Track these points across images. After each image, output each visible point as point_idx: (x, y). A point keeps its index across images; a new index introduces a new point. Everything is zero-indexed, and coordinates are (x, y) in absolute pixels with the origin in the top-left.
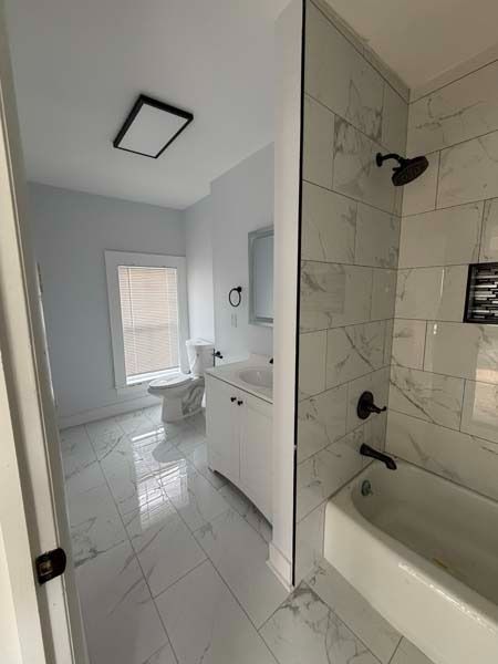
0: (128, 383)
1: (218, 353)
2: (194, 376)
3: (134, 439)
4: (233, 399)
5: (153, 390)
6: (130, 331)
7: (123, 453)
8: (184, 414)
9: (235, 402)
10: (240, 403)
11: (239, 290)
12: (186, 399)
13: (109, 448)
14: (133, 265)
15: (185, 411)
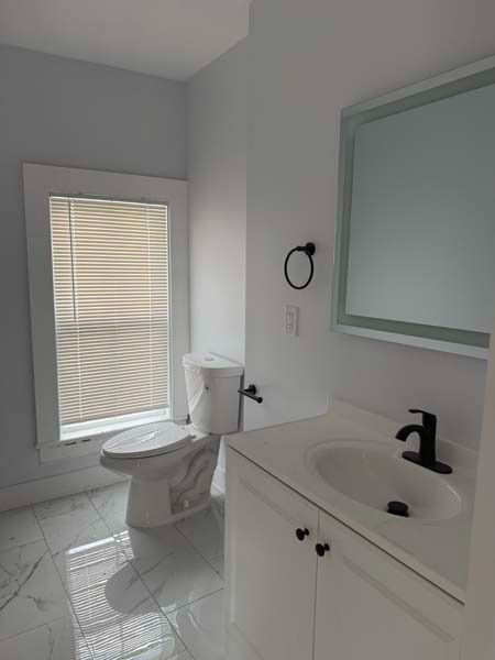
0: (64, 437)
1: (252, 390)
2: (196, 431)
3: (72, 551)
4: (301, 534)
5: (112, 460)
6: (70, 330)
7: (39, 602)
8: (173, 512)
9: (309, 544)
10: (322, 550)
11: (310, 249)
12: (178, 479)
13: (13, 587)
14: (80, 195)
15: (176, 506)
